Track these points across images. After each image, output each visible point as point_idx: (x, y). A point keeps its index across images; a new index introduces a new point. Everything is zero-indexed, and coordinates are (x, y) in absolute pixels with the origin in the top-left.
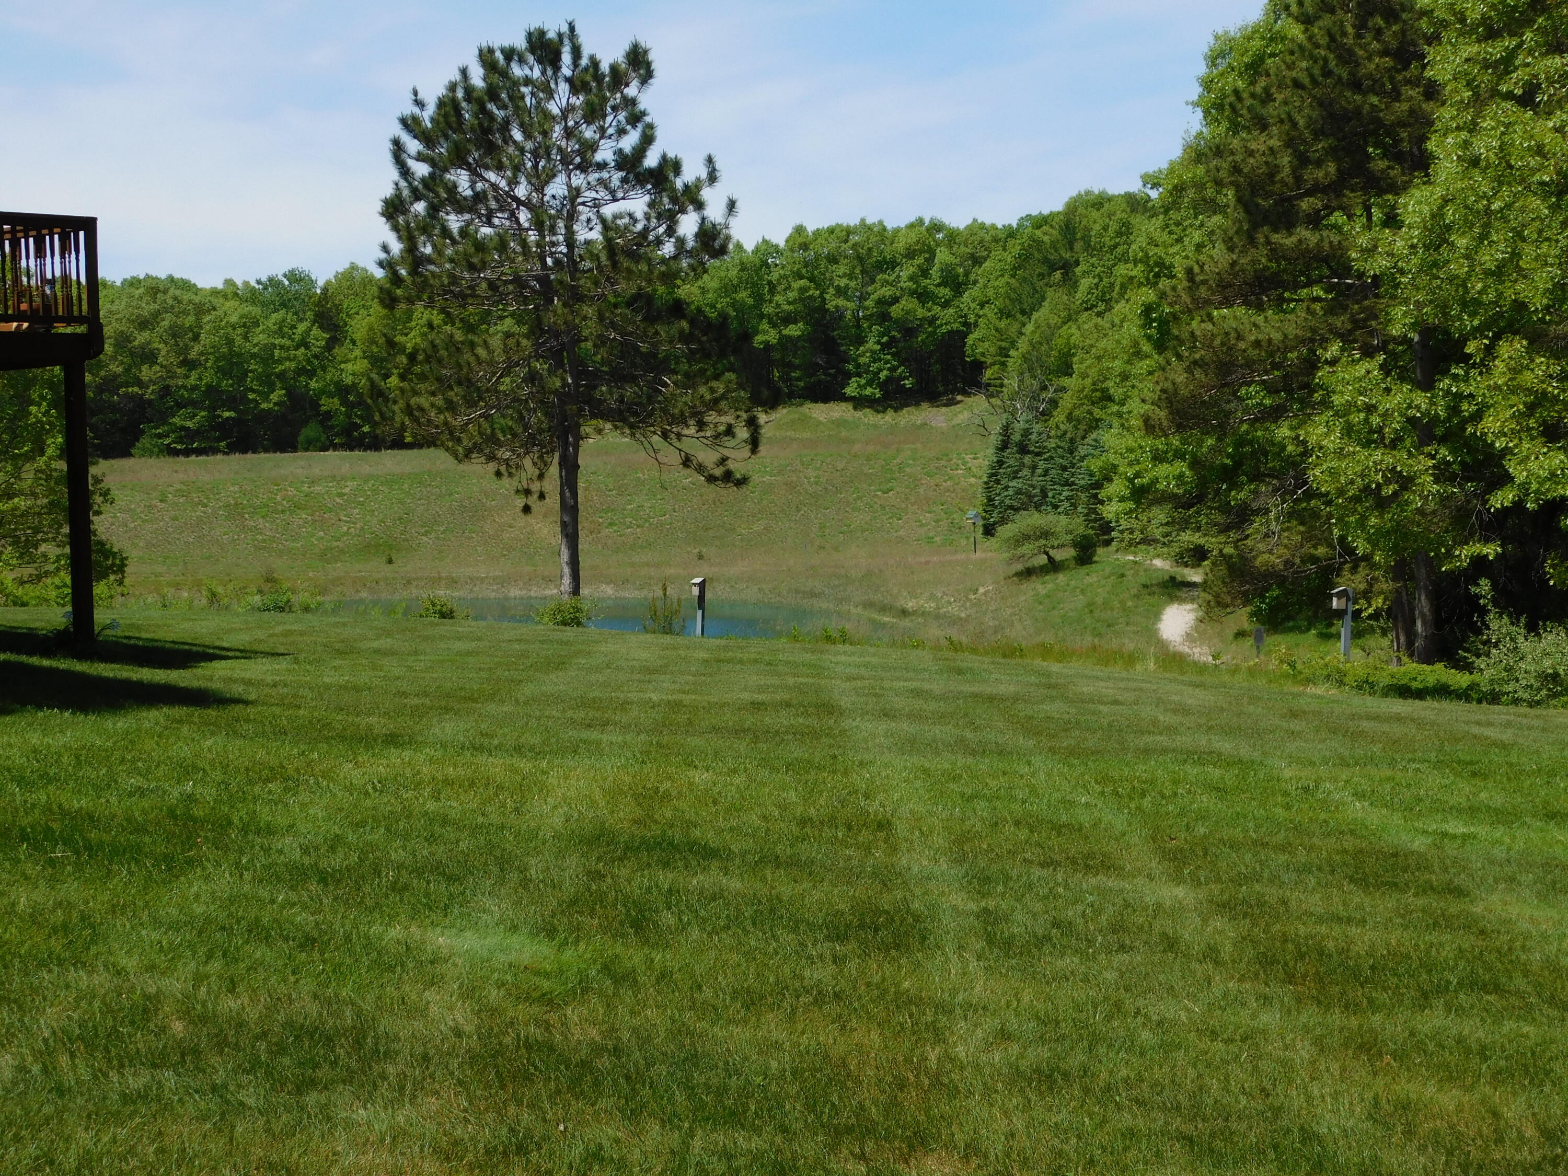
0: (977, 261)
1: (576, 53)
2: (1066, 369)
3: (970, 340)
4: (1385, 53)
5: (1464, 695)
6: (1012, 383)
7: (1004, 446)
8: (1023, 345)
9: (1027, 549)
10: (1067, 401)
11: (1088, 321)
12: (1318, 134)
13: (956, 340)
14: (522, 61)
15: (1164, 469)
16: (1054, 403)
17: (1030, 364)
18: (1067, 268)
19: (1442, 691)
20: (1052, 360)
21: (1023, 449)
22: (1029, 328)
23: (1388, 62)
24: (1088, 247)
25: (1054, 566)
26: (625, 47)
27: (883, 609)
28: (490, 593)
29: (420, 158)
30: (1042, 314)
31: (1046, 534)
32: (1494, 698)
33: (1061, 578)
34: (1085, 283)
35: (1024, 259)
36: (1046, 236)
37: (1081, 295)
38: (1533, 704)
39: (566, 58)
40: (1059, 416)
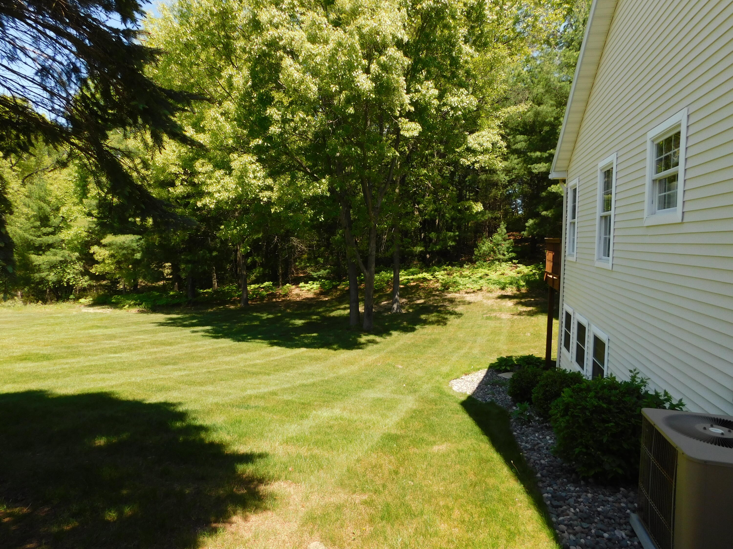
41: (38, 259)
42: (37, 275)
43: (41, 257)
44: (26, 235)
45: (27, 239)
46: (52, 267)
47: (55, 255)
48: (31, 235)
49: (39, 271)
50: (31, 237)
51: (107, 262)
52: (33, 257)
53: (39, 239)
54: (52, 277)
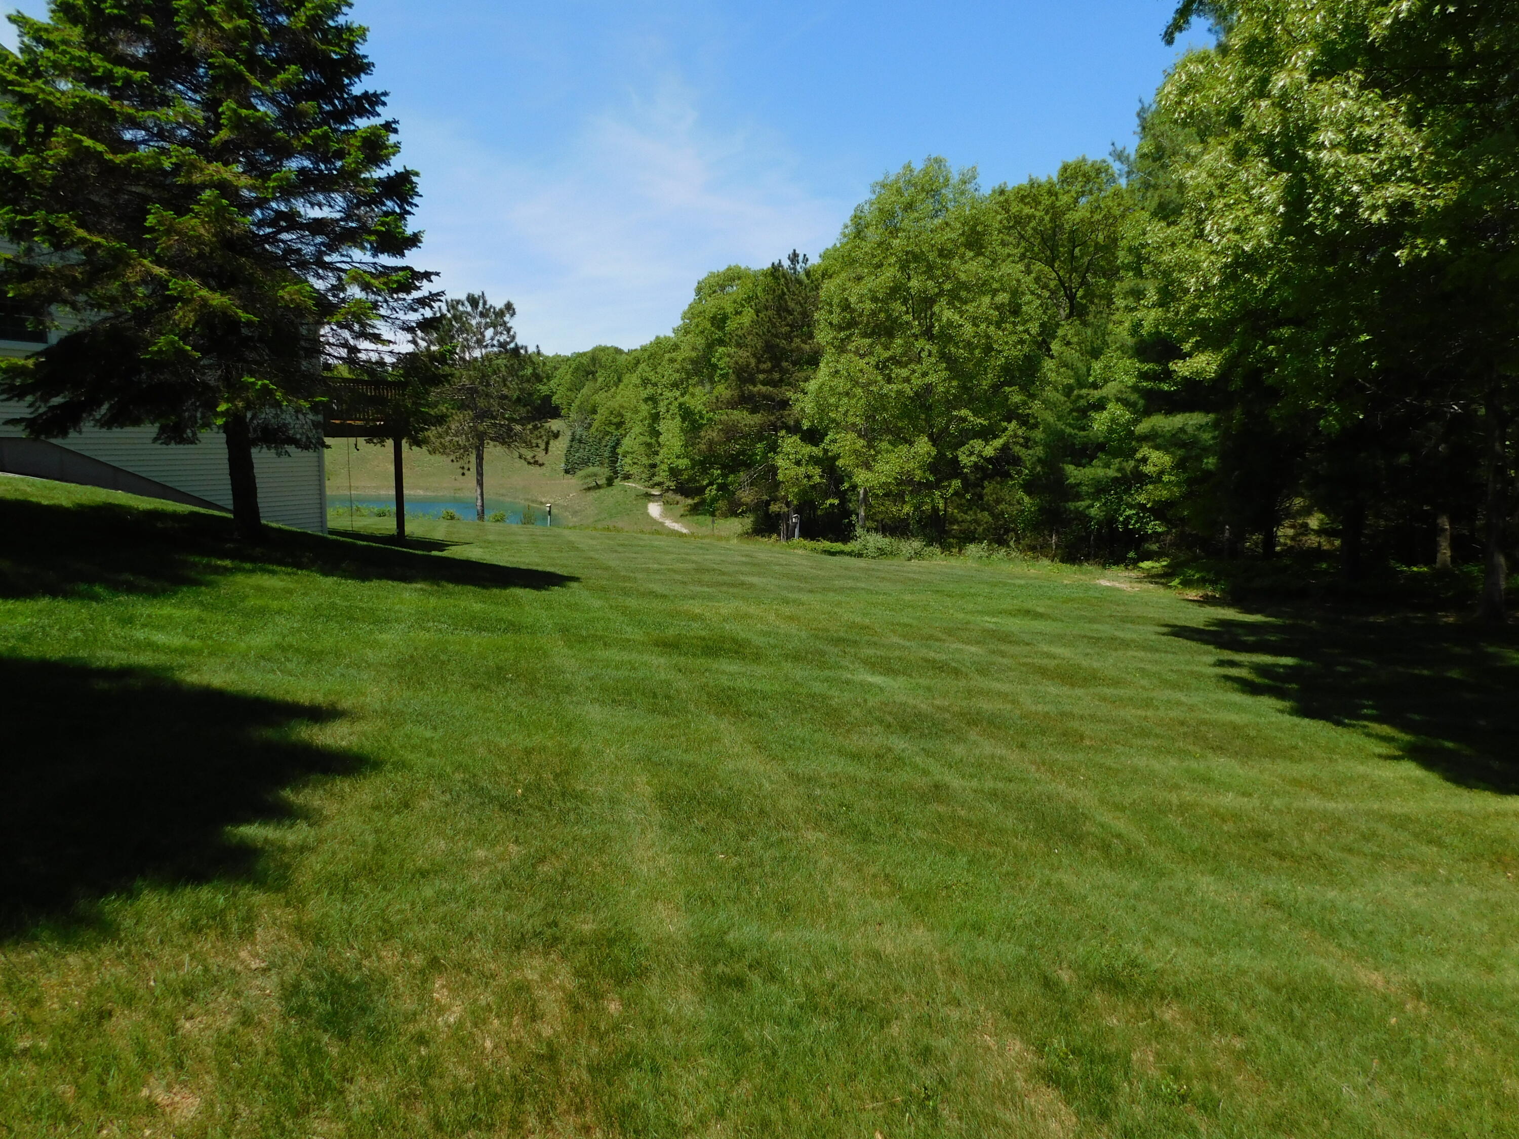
0: (556, 369)
1: (485, 303)
2: (594, 412)
3: (554, 398)
4: (787, 325)
5: (850, 554)
6: (573, 416)
7: (572, 440)
8: (577, 402)
9: (589, 480)
10: (596, 424)
11: (602, 394)
12: (765, 352)
13: (548, 399)
14: (463, 304)
15: (680, 461)
16: (590, 425)
17: (580, 409)
18: (593, 373)
19: (842, 553)
20: (589, 407)
21: (580, 442)
22: (579, 396)
23: (788, 328)
24: (601, 366)
25: (598, 487)
26: (505, 302)
27: (533, 501)
28: (373, 493)
29: (423, 339)
30: (584, 391)
31: (595, 475)
32: (860, 555)
33: (602, 491)
34: (600, 380)
35: (577, 369)
36: (585, 361)
37: (598, 384)
38: (874, 558)
39: (481, 305)
40: (593, 430)
41: (1076, 472)
42: (1071, 505)
43: (1083, 471)
44: (1060, 425)
45: (1062, 431)
46: (1100, 489)
47: (1107, 466)
48: (1070, 425)
49: (1078, 497)
50: (1068, 430)
51: (1165, 478)
52: (1070, 468)
53: (1082, 433)
54: (1096, 510)
